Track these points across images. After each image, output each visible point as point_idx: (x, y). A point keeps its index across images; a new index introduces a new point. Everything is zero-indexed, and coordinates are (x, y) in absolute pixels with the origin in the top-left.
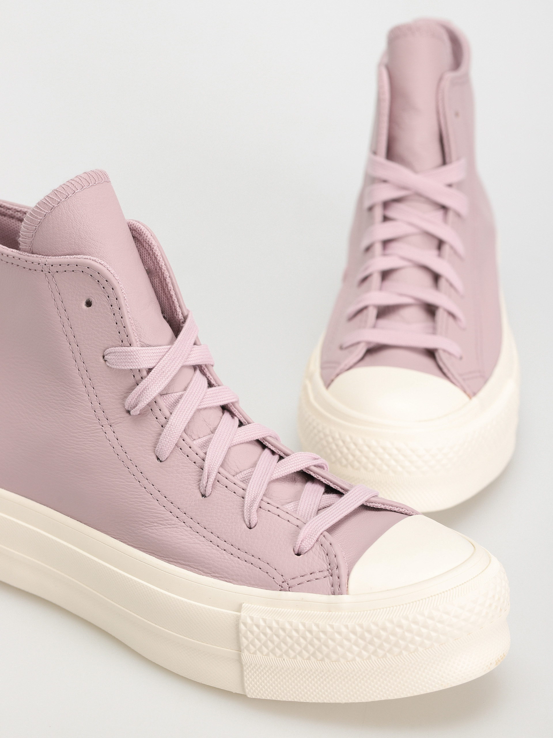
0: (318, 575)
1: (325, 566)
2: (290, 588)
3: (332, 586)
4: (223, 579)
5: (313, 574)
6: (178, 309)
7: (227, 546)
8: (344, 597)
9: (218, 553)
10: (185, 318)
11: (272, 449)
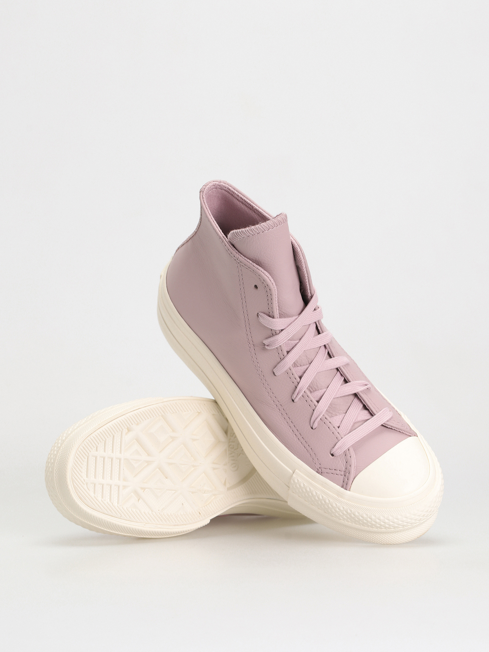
0: (338, 472)
1: (344, 469)
2: (321, 473)
3: (343, 482)
4: (290, 450)
5: (336, 471)
6: (309, 291)
7: (297, 434)
8: (347, 492)
9: (292, 435)
10: (312, 297)
11: (341, 373)
